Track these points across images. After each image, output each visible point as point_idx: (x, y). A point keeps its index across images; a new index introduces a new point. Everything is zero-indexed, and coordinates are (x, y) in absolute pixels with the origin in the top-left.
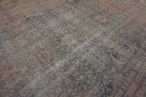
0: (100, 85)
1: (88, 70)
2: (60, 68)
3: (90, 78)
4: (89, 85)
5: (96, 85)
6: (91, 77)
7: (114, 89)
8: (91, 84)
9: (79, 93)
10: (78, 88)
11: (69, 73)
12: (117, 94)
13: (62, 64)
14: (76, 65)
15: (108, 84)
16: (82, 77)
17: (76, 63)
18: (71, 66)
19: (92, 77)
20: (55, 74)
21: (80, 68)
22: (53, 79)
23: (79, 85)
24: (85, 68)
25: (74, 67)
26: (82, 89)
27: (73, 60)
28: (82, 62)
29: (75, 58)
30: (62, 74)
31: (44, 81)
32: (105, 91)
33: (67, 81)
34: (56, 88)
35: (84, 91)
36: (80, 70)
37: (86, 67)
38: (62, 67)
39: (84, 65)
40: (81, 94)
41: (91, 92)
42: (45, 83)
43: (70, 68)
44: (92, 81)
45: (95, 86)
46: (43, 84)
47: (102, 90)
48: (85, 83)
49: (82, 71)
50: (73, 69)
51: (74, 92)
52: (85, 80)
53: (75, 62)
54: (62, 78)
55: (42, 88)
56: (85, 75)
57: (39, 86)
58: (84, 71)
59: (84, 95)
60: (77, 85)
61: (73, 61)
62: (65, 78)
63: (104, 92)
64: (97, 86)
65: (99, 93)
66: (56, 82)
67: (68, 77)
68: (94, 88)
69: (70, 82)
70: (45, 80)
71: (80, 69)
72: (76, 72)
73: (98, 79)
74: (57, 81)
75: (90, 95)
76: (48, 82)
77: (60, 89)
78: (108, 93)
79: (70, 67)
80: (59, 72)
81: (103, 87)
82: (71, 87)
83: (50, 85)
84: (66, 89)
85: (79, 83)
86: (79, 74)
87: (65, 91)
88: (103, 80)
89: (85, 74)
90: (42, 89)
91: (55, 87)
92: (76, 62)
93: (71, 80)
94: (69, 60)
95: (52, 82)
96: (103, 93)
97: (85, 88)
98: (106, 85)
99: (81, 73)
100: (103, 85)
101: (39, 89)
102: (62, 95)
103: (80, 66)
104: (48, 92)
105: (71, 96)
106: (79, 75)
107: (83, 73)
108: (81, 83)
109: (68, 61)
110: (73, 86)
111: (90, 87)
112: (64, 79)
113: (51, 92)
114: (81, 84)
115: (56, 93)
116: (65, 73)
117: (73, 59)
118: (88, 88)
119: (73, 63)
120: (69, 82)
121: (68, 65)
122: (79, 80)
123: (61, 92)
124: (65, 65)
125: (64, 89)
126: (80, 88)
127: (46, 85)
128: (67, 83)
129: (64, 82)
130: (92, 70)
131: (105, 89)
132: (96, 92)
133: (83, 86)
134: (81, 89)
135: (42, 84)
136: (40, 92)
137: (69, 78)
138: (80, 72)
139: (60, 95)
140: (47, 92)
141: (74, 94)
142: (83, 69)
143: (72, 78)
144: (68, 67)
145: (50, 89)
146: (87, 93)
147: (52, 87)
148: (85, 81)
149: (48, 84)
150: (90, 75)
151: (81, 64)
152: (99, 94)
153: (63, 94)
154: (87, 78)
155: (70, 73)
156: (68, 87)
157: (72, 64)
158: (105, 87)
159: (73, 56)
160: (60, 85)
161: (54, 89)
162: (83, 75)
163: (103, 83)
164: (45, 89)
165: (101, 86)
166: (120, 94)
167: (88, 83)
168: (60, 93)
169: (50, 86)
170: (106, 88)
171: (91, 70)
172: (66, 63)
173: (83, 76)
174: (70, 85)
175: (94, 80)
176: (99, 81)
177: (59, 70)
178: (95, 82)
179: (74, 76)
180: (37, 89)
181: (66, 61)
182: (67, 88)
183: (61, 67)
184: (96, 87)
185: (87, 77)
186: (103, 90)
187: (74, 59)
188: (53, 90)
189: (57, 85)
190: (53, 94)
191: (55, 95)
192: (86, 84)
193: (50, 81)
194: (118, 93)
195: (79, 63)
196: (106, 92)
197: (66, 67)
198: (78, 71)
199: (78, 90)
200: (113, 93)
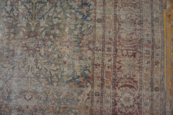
0: (71, 13)
1: (44, 6)
2: (7, 36)
3: (53, 16)
4: (58, 24)
5: (66, 17)
6: (53, 12)
7: (89, 4)
8: (60, 21)
9: (55, 44)
10: (50, 39)
11: (24, 33)
12: (97, 6)
13: (4, 30)
14: (22, 15)
15: (80, 3)
16: (43, 23)
17: (21, 11)
18: (17, 21)
19: (55, 11)
20: (8, 48)
21: (30, 13)
22: (12, 56)
23: (47, 34)
24: (37, 8)
25: (22, 18)
26: (55, 36)
27: (12, 10)
28: (27, 2)
29: (12, 5)
30: (15, 41)
31: (5, 68)
32: (82, 15)
33: (30, 44)
34: (26, 62)
35: (58, 37)
36: (34, 16)
37: (38, 4)
38: (7, 32)
39: (33, 3)
40: (58, 42)
41: (67, 30)
42: (8, 68)
43: (19, 25)
44: (59, 16)
45: (66, 19)
46: (8, 72)
47: (78, 17)
48: (52, 26)
49: (38, 15)
50: (23, 22)
51: (49, 47)
52: (49, 23)
53: (18, 12)
54: (21, 45)
55: (11, 77)
56: (45, 17)
57: (5, 78)
58: (39, 12)
59: (63, 40)
60: (46, 37)
61: (14, 12)
62: (24, 42)
63: (82, 17)
64: (68, 17)
65: (77, 23)
66: (19, 57)
67: (27, 38)
68: (68, 23)
69: (35, 40)
70: (5, 66)
71: (32, 16)
72: (31, 24)
73: (64, 8)
74: (19, 54)
75: (69, 34)
76: (10, 65)
77: (32, 59)
78: (86, 15)
79: (17, 24)
80: (11, 43)
81: (76, 12)
82: (41, 45)
83: (16, 65)
84: (37, 53)
85: (46, 32)
86: (36, 22)
87: (38, 56)
88: (71, 4)
89: (43, 16)
90: (12, 79)
91: (23, 63)
92: (19, 10)
93: (34, 39)
94: (7, 15)
95: (14, 61)
96: (81, 19)
97: (58, 32)
98: (79, 6)
99: (38, 19)
100: (74, 10)
101: (9, 81)
102: (39, 63)
103: (30, 10)
104: (21, 74)
105: (50, 54)
106: (38, 24)
107: (40, 17)
108: (48, 30)
109: (6, 17)
110: (42, 42)
111: (62, 25)
112: (25, 44)
113: (24, 71)
114: (48, 32)
115: (30, 67)
116: (18, 36)
117: (11, 8)
118: (60, 29)
119: (16, 15)
120: (33, 43)
121: (13, 24)
122: (42, 29)
123: (34, 61)
124: (9, 27)
125: (35, 55)
126: (51, 37)
127: (11, 70)
128: (33, 45)
129: (28, 48)
130: (48, 2)
131: (81, 13)
132: (73, 24)
133: (54, 31)
134: (54, 38)
135: (6, 73)
136: (13, 81)
137: (29, 38)
138: (35, 19)
139: (36, 65)
140: (21, 76)
141: (50, 50)
142: (37, 11)
143: (33, 35)
144: (16, 25)
145: (19, 69)
146: (64, 35)
147: (20, 66)
148: (51, 24)
149: (12, 67)
150: (50, 12)
151: (27, 6)
152: (77, 25)
153: (39, 61)
154: (50, 18)
155: (25, 30)
156: (38, 49)
157: (16, 17)
158: (78, 10)
159: (6, 5)
160: (27, 54)
161: (25, 65)
162: (42, 18)
163: (73, 7)
164: (16, 75)
165: (73, 13)
166: (100, 4)
167: (55, 23)
168: (35, 63)
169: (17, 67)
170: (80, 10)
171: (46, 3)
172: (7, 22)
173: (44, 20)
174: (38, 45)
175: (60, 13)
176: (66, 9)
177: (8, 39)
178: (63, 15)
179: (33, 31)
180: (6, 83)
181: (5, 20)
182: (37, 51)
183: (6, 34)
184: (68, 20)
185: (49, 16)
186: (79, 15)
187: (13, 8)
188: (25, 67)
189: (24, 58)
190: (29, 70)
191: (32, 70)
192: (55, 26)
193: (10, 61)
194: (97, 4)
195: (24, 7)
196: (84, 16)
197: (12, 28)
198: (32, 19)
199: (52, 41)
200: (92, 9)
